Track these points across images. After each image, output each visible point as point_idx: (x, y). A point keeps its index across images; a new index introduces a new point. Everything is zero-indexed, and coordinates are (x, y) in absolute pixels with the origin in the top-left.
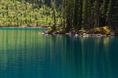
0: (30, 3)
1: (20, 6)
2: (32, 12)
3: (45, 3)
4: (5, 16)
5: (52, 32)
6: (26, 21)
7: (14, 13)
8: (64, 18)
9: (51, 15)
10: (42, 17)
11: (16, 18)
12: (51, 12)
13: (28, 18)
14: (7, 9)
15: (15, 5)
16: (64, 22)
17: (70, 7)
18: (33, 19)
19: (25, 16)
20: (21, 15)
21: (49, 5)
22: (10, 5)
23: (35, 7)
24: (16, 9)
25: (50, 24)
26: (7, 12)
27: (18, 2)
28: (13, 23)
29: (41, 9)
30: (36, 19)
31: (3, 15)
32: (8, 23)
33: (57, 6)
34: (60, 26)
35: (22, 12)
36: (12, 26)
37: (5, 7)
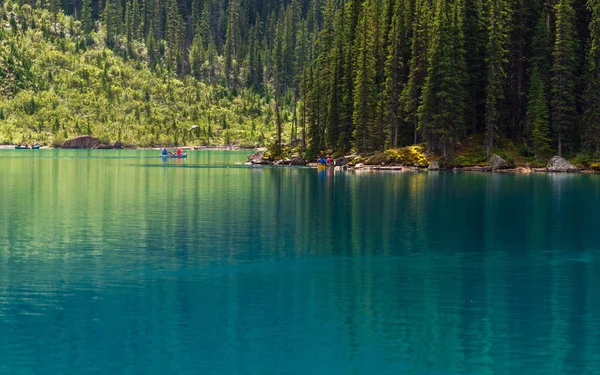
0: (208, 84)
1: (180, 90)
2: (213, 107)
3: (248, 84)
4: (142, 119)
5: (272, 159)
6: (198, 131)
7: (166, 109)
8: (302, 124)
9: (264, 117)
10: (241, 121)
11: (171, 123)
12: (264, 108)
13: (203, 124)
14: (148, 98)
15: (169, 90)
16: (303, 132)
17: (321, 92)
18: (216, 128)
19: (195, 119)
20: (185, 115)
21: (259, 90)
22: (153, 89)
23: (220, 95)
24: (172, 99)
25: (261, 139)
26: (148, 108)
27: (177, 81)
28: (163, 138)
29: (238, 99)
30: (225, 126)
31: (137, 115)
32: (150, 136)
33: (281, 92)
34: (294, 142)
35: (188, 109)
36: (160, 145)
37: (141, 93)
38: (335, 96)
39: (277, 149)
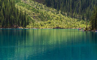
0: (76, 19)
1: (72, 20)
2: (77, 22)
3: (82, 19)
4: (66, 24)
6: (74, 26)
7: (70, 23)
8: (90, 25)
9: (85, 24)
10: (81, 25)
11: (70, 25)
12: (85, 23)
13: (75, 25)
14: (67, 21)
15: (70, 20)
16: (91, 26)
17: (93, 20)
18: (77, 25)
19: (74, 24)
20: (73, 24)
21: (84, 20)
22: (68, 20)
23: (78, 21)
24: (71, 21)
25: (84, 27)
26: (67, 23)
28: (69, 27)
29: (81, 21)
30: (79, 25)
31: (65, 24)
32: (67, 27)
33: (87, 20)
34: (89, 28)
35: (73, 23)
36: (69, 28)
37: (66, 21)
38: (95, 21)
39: (87, 29)
